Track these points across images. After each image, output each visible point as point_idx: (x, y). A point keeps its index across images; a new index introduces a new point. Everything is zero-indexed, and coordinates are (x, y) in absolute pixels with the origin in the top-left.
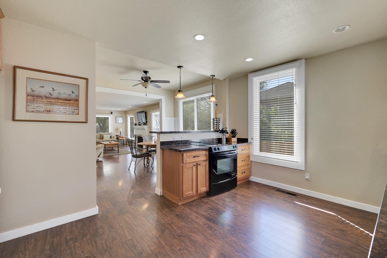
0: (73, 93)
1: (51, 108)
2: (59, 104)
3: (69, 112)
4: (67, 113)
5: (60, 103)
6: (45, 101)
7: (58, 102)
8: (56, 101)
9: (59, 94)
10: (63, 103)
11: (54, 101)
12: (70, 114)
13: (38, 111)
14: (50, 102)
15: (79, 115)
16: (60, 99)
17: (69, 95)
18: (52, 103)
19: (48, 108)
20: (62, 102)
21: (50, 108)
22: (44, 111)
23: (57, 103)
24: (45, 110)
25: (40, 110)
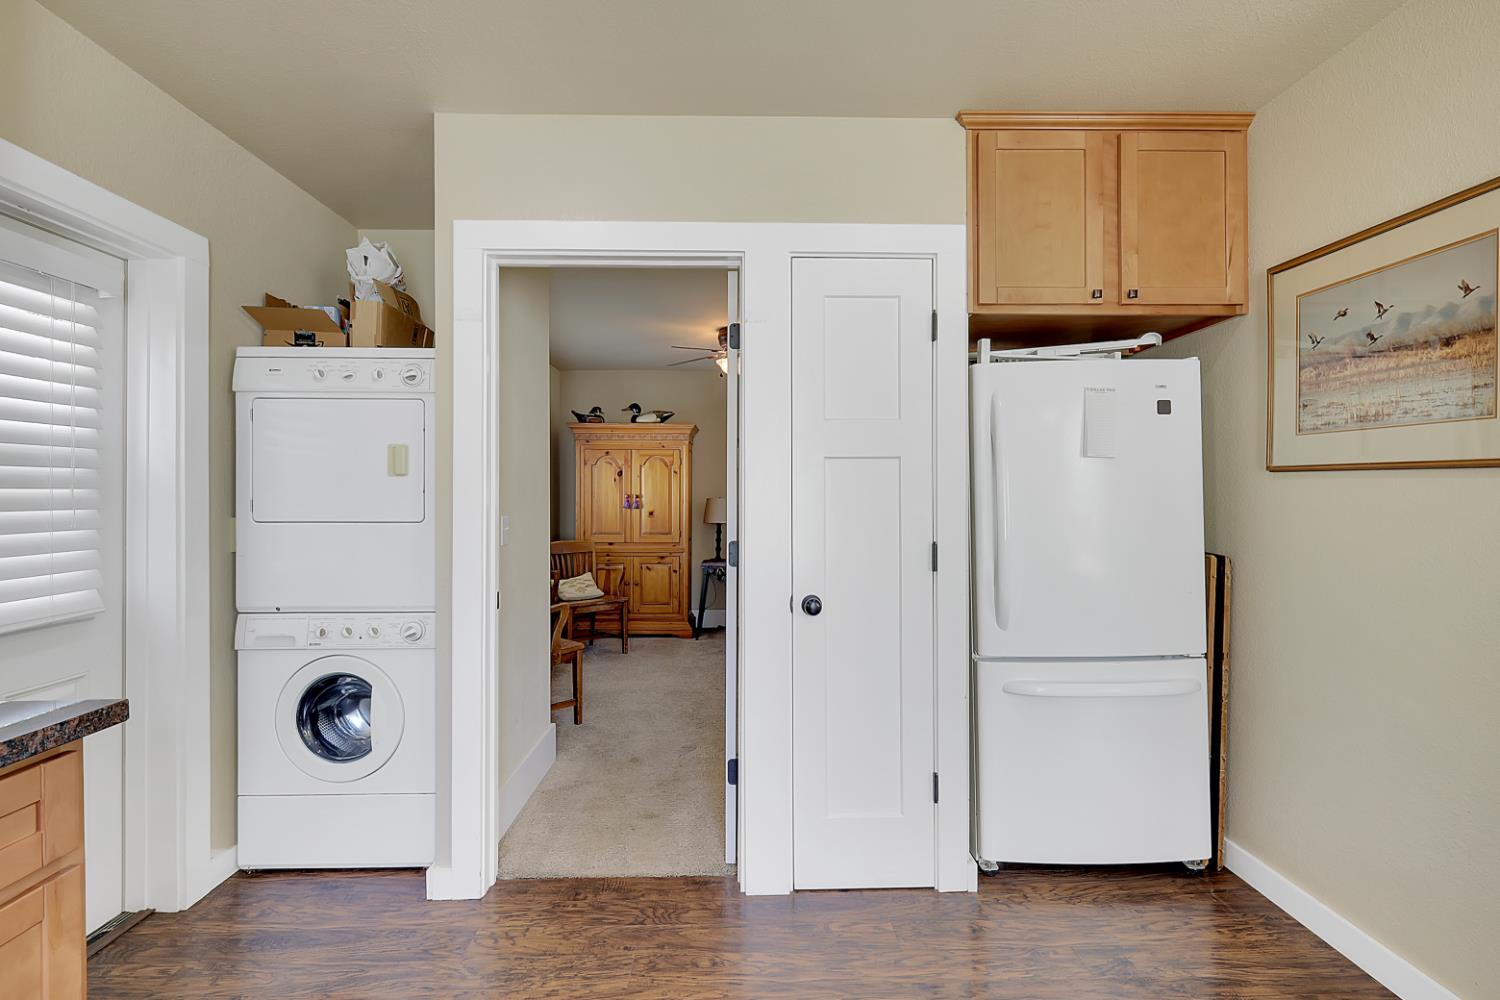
0: (1467, 289)
1: (1373, 401)
2: (1402, 373)
3: (1444, 411)
4: (1436, 416)
5: (1408, 367)
6: (1352, 376)
7: (1397, 368)
8: (1392, 365)
9: (1404, 320)
10: (1420, 364)
11: (1384, 367)
12: (1449, 419)
13: (1329, 424)
14: (1369, 372)
15: (1496, 417)
16: (1408, 347)
17: (1450, 311)
18: (1376, 377)
19: (1363, 405)
20: (1417, 360)
21: (1366, 403)
22: (1347, 422)
23: (1393, 373)
24: (1352, 418)
25: (1336, 419)
